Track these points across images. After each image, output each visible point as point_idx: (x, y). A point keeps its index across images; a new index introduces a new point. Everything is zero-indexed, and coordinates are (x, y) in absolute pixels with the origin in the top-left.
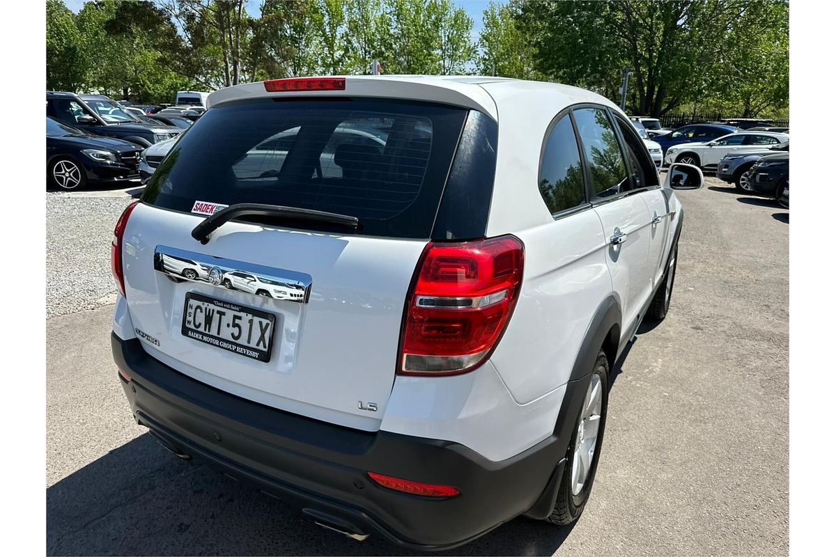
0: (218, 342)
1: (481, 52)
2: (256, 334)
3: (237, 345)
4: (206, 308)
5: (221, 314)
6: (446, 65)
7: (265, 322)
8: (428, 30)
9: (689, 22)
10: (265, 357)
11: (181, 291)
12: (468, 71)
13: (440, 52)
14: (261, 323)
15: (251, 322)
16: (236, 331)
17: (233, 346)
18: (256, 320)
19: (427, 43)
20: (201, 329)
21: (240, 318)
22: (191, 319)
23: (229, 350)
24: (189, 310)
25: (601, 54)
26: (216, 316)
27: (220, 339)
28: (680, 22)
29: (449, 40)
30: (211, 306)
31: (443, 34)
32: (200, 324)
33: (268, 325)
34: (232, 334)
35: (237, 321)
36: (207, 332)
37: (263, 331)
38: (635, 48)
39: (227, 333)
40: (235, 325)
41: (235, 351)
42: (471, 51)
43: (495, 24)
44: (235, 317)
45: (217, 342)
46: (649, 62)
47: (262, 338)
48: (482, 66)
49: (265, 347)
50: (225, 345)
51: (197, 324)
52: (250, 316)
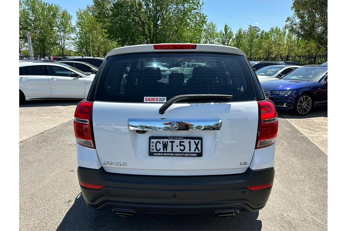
0: (174, 154)
1: (78, 30)
2: (193, 146)
3: (184, 153)
4: (163, 142)
5: (172, 142)
6: (62, 34)
7: (197, 141)
8: (50, 18)
9: (162, 22)
10: (200, 155)
11: (146, 137)
12: (73, 38)
13: (57, 29)
14: (195, 142)
15: (190, 142)
16: (182, 148)
17: (182, 154)
18: (192, 141)
19: (50, 24)
20: (162, 151)
21: (183, 142)
22: (154, 148)
23: (180, 156)
24: (151, 144)
25: (133, 33)
26: (170, 144)
27: (174, 153)
28: (158, 23)
29: (61, 23)
30: (166, 140)
31: (58, 21)
32: (160, 149)
33: (199, 142)
34: (180, 150)
35: (182, 144)
36: (165, 151)
37: (197, 145)
38: (144, 32)
39: (176, 149)
40: (181, 145)
41: (184, 156)
42: (73, 30)
43: (83, 18)
44: (180, 142)
45: (172, 154)
46: (150, 37)
47: (197, 148)
48: (79, 36)
49: (199, 150)
50: (177, 154)
51: (158, 149)
52: (189, 140)
